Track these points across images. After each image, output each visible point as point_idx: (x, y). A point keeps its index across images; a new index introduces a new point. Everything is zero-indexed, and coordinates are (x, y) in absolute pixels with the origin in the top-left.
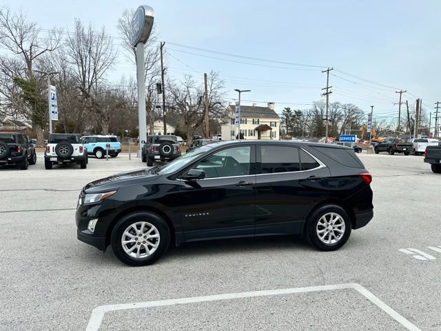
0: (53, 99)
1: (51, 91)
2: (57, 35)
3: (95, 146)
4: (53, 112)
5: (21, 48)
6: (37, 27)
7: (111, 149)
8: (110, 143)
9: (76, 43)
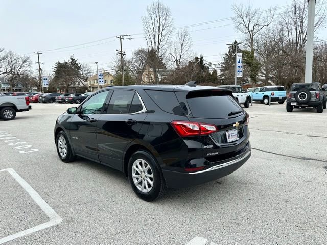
0: (239, 62)
1: (238, 57)
2: (272, 12)
3: (264, 95)
4: (238, 72)
5: (248, 29)
6: (261, 10)
7: (275, 97)
8: (275, 92)
9: (292, 14)
